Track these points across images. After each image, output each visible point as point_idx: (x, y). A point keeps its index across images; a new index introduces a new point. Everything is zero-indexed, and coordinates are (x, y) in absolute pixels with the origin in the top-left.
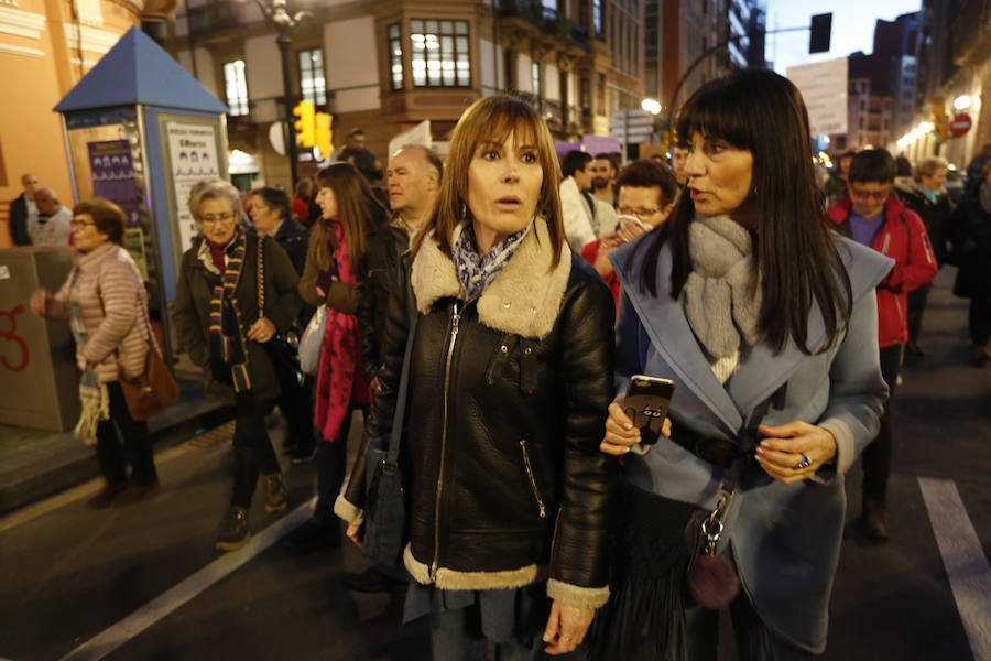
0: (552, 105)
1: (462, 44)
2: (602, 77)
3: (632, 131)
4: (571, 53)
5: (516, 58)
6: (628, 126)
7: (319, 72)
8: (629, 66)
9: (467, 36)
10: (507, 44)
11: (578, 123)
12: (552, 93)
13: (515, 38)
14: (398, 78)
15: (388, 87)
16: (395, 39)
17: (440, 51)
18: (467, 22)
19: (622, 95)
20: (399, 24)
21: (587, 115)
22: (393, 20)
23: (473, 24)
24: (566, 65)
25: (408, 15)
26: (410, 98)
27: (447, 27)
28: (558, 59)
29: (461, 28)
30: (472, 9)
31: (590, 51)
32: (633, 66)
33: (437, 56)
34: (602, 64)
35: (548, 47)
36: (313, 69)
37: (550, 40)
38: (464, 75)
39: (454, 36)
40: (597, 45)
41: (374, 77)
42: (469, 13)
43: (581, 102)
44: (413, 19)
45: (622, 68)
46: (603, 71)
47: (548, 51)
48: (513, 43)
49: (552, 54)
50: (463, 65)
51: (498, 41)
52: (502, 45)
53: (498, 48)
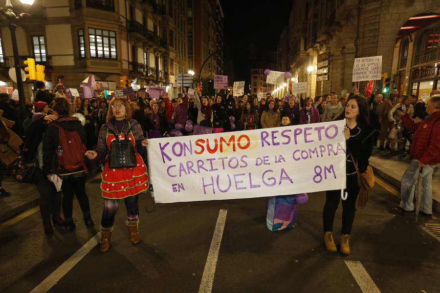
0: (152, 69)
1: (113, 41)
2: (172, 60)
3: (185, 82)
4: (159, 49)
5: (137, 49)
6: (183, 80)
7: (43, 47)
8: (182, 57)
9: (115, 38)
10: (133, 43)
11: (163, 77)
12: (152, 64)
13: (136, 41)
14: (83, 52)
15: (78, 56)
16: (81, 36)
17: (103, 43)
18: (115, 32)
19: (180, 67)
20: (83, 29)
21: (166, 75)
22: (80, 27)
23: (117, 33)
24: (158, 54)
25: (87, 26)
26: (89, 62)
27: (105, 33)
28: (155, 51)
29: (112, 34)
30: (117, 27)
31: (167, 49)
32: (184, 57)
33: (101, 45)
34: (172, 55)
35: (150, 46)
36: (40, 45)
37: (151, 43)
38: (114, 54)
39: (109, 38)
40: (170, 47)
41: (71, 52)
42: (116, 28)
43: (164, 70)
44: (89, 28)
45: (179, 58)
46: (172, 58)
47: (150, 48)
48: (135, 43)
49: (152, 49)
50: (113, 50)
51: (129, 42)
52: (131, 44)
53: (129, 44)
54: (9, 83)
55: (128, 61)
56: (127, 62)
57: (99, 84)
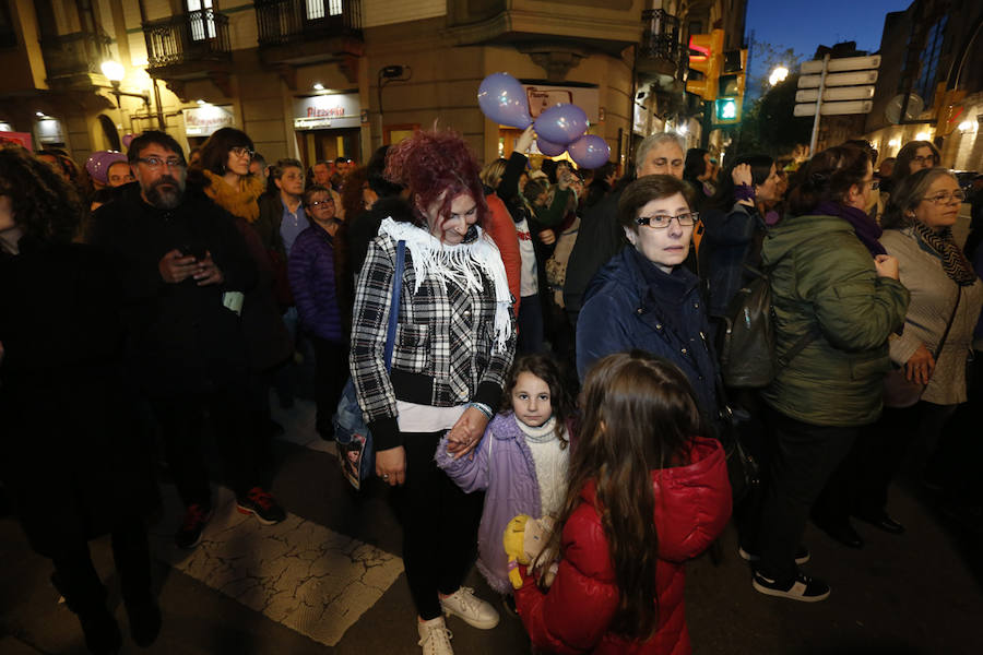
54: (230, 108)
57: (538, 96)
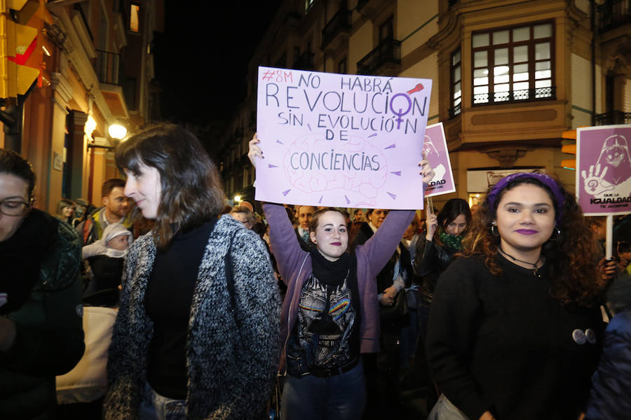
1: (543, 52)
9: (552, 40)
10: (610, 64)
16: (457, 65)
18: (551, 22)
25: (468, 29)
26: (466, 118)
27: (522, 35)
29: (542, 31)
38: (543, 86)
39: (531, 45)
41: (435, 110)
44: (475, 33)
50: (543, 73)
51: (598, 60)
52: (602, 66)
53: (598, 68)
55: (593, 113)
56: (589, 116)
57: (496, 176)
